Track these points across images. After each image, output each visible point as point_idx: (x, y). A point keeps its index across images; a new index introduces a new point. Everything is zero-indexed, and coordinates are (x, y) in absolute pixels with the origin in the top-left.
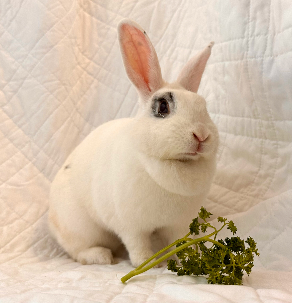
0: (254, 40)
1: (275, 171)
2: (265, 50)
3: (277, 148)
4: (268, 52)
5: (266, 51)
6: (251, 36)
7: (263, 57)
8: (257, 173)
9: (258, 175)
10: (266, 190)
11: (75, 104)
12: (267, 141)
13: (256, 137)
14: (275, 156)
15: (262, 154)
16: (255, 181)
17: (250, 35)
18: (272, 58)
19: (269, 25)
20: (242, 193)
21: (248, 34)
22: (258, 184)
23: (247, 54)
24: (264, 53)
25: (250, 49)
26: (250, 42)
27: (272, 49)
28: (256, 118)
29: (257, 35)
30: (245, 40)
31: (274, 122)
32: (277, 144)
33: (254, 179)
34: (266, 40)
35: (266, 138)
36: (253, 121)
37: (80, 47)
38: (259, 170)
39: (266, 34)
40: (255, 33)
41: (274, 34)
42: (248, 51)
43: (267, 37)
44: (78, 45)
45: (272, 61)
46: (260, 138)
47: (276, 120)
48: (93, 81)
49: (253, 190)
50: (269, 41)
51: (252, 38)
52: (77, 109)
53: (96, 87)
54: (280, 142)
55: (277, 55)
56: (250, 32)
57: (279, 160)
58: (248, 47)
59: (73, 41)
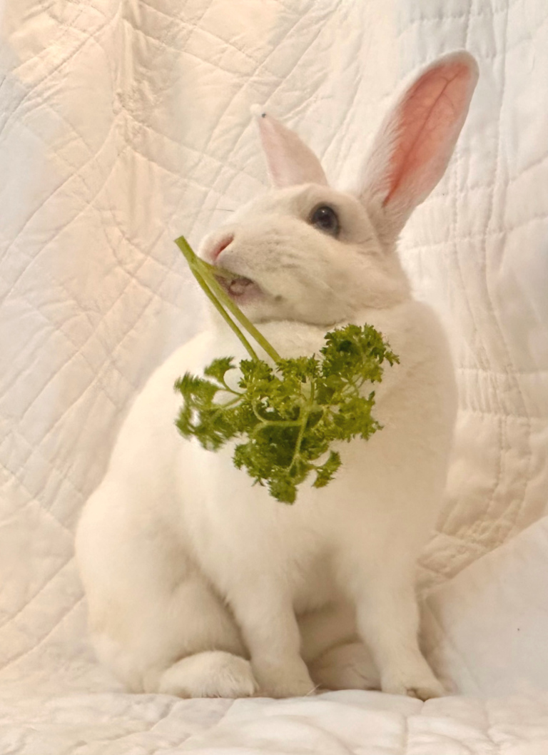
0: (466, 197)
1: (525, 485)
2: (488, 217)
3: (527, 434)
4: (493, 223)
5: (490, 222)
6: (461, 190)
7: (485, 234)
8: (492, 491)
9: (494, 495)
10: (509, 529)
11: (109, 351)
12: (510, 419)
13: (489, 411)
14: (525, 452)
15: (502, 448)
16: (489, 510)
17: (459, 188)
18: (501, 235)
19: (496, 164)
20: (462, 537)
21: (456, 186)
22: (494, 516)
23: (454, 229)
24: (486, 226)
25: (459, 218)
26: (459, 204)
27: (501, 216)
28: (484, 369)
29: (473, 188)
30: (449, 198)
31: (518, 375)
32: (529, 426)
33: (488, 506)
34: (491, 196)
35: (508, 414)
36: (481, 373)
37: (124, 228)
38: (496, 485)
39: (490, 184)
40: (469, 183)
41: (506, 183)
42: (455, 221)
43: (493, 190)
44: (119, 224)
45: (503, 242)
46: (496, 413)
47: (521, 370)
48: (150, 300)
49: (484, 530)
50: (495, 200)
51: (463, 195)
52: (113, 362)
53: (158, 313)
54: (533, 421)
55: (511, 229)
56: (458, 183)
57: (533, 459)
58: (455, 214)
59: (108, 214)
